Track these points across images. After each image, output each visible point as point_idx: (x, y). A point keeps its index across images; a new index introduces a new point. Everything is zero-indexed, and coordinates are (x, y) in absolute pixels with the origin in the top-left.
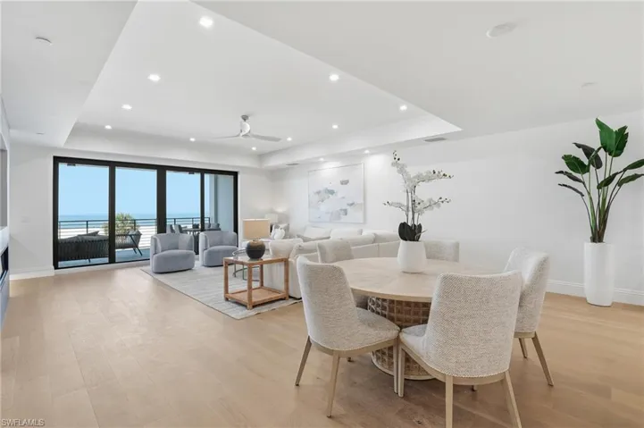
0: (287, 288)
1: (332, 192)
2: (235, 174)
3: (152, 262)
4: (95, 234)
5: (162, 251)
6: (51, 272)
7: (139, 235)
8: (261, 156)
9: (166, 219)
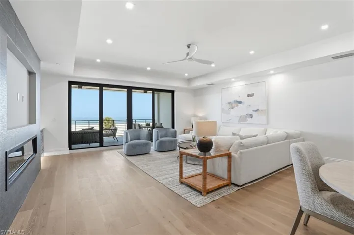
0: (230, 177)
1: (240, 102)
2: (173, 92)
3: (125, 146)
4: (92, 128)
5: (131, 141)
6: (67, 151)
7: (116, 129)
8: (189, 80)
9: (132, 120)
